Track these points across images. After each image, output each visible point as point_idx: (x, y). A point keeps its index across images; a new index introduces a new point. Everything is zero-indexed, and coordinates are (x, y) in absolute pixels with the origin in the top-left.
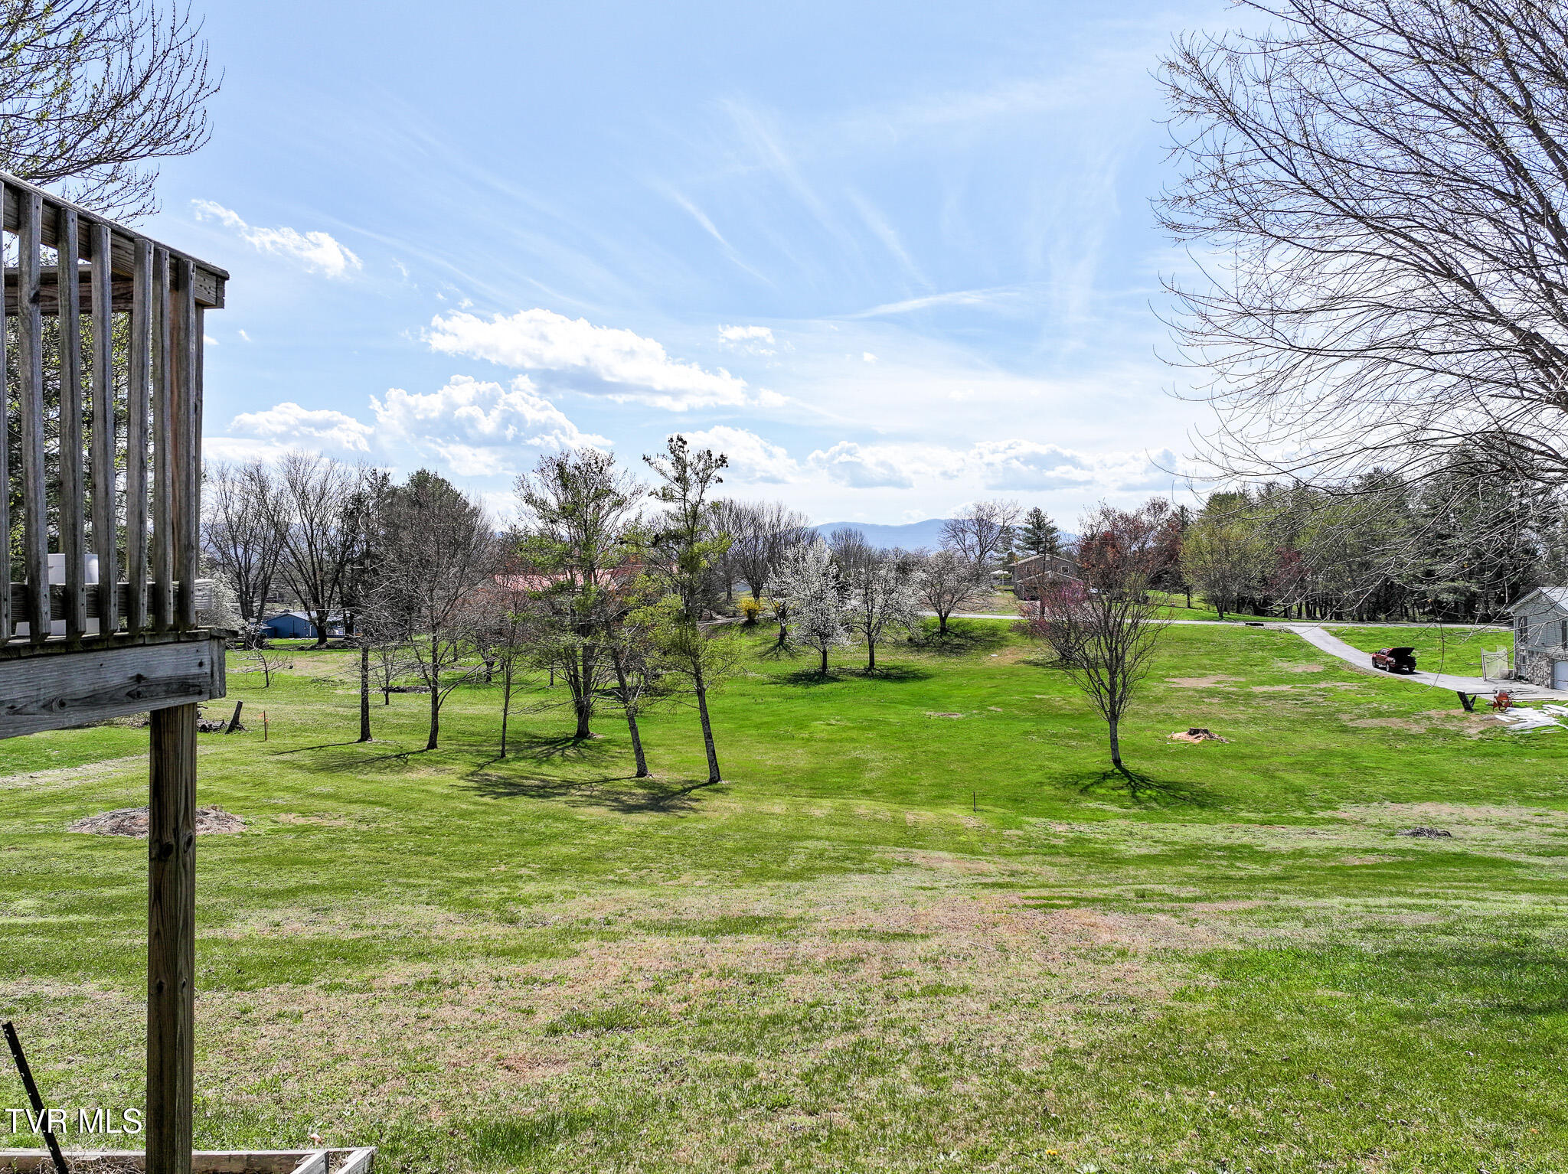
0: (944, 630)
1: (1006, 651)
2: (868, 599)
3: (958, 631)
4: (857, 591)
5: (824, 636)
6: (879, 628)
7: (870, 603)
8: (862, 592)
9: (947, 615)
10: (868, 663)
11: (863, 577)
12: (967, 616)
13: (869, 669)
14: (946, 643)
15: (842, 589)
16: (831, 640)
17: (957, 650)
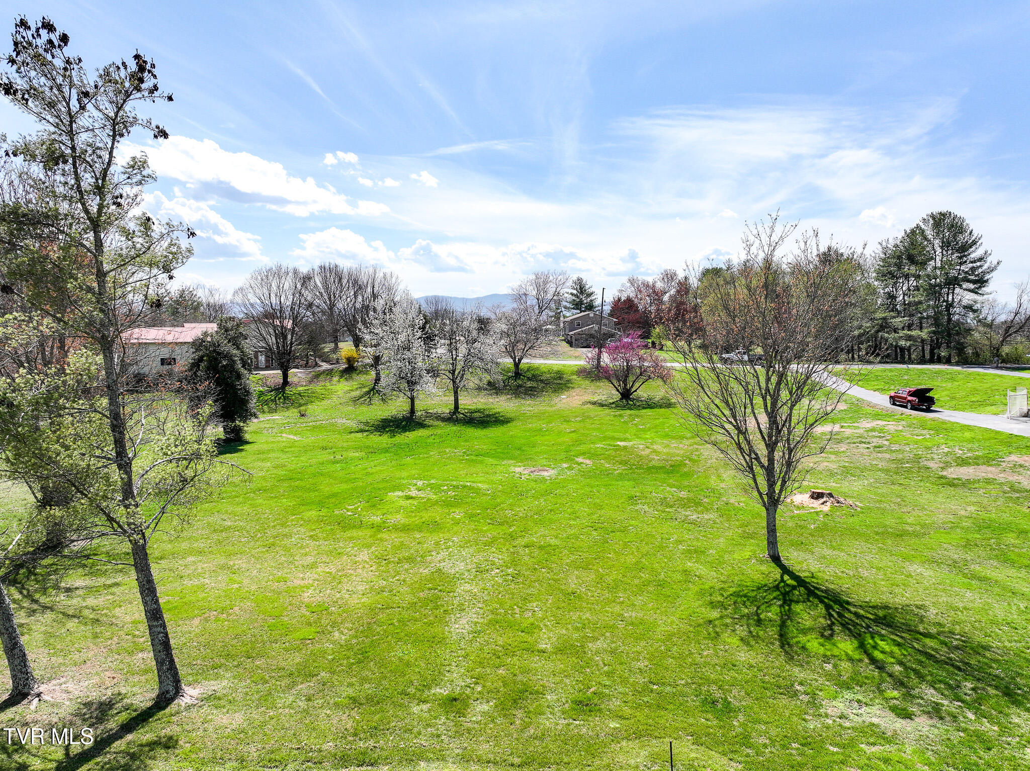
0: (518, 374)
1: (573, 393)
2: (452, 347)
3: (529, 375)
4: (443, 341)
5: (411, 384)
6: (463, 375)
7: (454, 353)
8: (447, 342)
9: (520, 360)
10: (453, 407)
11: (447, 328)
12: (537, 362)
13: (454, 413)
14: (520, 386)
15: (428, 339)
16: (418, 387)
17: (531, 392)
